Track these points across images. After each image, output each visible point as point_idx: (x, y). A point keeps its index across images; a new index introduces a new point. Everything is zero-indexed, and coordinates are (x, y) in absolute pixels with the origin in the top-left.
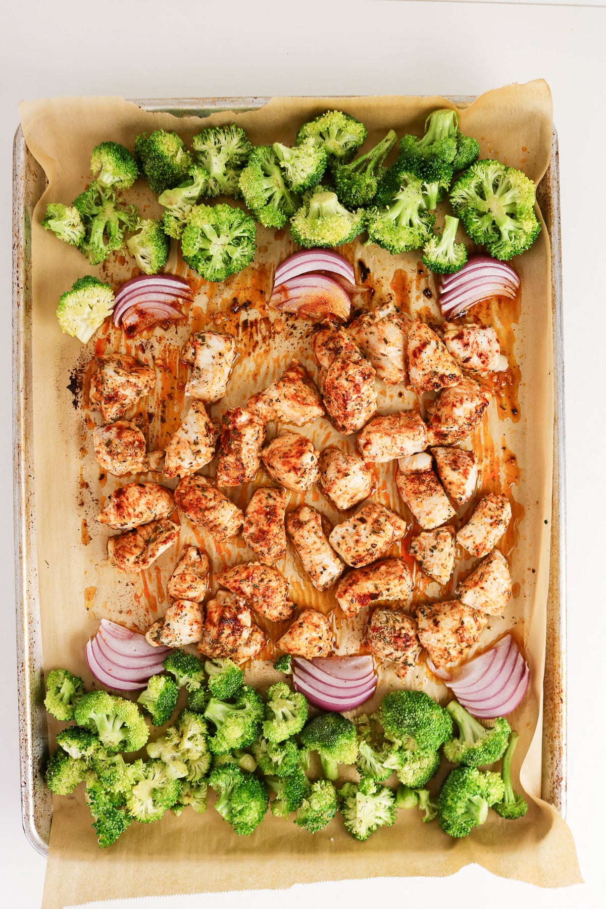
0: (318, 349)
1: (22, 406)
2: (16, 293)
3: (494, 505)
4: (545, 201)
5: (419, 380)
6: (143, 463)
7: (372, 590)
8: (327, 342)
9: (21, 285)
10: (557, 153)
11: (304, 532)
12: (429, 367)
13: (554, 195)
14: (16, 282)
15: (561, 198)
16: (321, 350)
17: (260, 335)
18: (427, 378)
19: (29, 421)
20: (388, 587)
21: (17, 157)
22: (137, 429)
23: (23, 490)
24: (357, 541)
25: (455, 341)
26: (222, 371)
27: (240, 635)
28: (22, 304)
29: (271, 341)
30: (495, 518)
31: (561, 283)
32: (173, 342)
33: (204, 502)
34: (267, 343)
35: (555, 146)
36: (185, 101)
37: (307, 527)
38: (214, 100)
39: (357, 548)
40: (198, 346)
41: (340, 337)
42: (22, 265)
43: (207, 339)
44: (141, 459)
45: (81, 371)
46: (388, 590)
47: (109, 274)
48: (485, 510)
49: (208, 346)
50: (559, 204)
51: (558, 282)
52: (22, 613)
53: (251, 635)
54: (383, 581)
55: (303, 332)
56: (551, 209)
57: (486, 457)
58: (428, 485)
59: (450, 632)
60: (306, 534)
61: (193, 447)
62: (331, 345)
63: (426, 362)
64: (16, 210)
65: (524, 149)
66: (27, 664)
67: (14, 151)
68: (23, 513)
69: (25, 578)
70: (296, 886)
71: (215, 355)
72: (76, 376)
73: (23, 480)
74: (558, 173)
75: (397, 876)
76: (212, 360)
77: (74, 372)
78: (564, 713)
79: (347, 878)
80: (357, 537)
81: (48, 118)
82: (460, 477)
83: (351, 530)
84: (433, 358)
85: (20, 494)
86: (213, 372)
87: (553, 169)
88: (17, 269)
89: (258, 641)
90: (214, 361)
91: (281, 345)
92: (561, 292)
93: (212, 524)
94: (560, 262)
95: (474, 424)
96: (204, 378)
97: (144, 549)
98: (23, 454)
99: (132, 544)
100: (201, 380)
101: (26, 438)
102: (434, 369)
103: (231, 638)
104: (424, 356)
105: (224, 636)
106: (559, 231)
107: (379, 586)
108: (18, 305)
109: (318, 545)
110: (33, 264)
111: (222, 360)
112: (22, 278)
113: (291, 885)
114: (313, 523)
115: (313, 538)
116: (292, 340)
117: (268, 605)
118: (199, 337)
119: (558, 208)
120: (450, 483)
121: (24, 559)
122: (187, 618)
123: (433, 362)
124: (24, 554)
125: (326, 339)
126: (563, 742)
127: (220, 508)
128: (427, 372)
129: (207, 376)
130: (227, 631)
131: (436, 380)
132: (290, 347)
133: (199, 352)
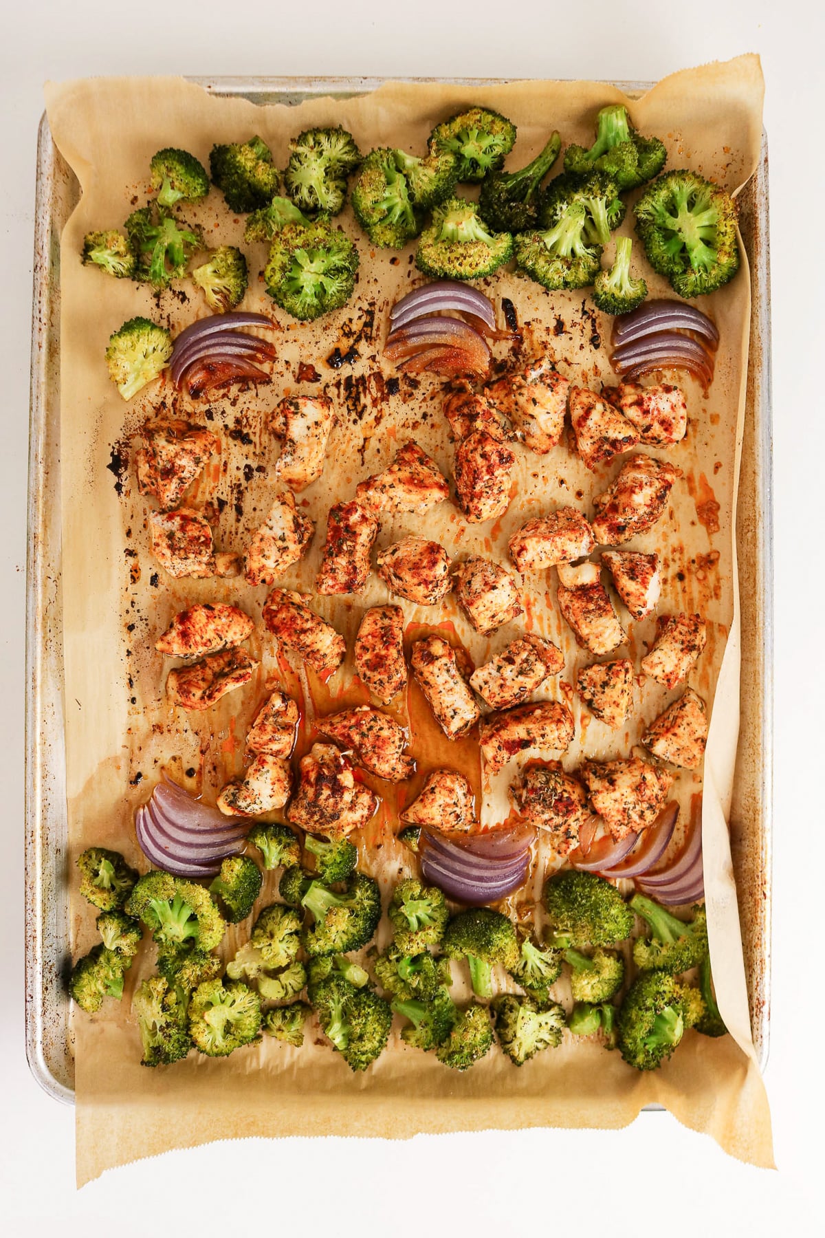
0: (450, 414)
1: (41, 482)
2: (36, 330)
3: (686, 629)
4: (749, 223)
5: (588, 451)
6: (208, 564)
7: (523, 735)
8: (461, 406)
9: (44, 320)
10: (766, 160)
11: (434, 668)
12: (598, 433)
13: (761, 215)
14: (38, 315)
15: (770, 219)
16: (454, 416)
17: (369, 396)
18: (597, 446)
19: (50, 503)
20: (542, 732)
21: (42, 149)
22: (205, 522)
23: (40, 597)
24: (501, 686)
25: (634, 408)
26: (319, 443)
27: (341, 797)
28: (45, 345)
29: (384, 404)
30: (687, 643)
31: (769, 332)
32: (252, 406)
33: (299, 622)
34: (379, 407)
35: (763, 150)
36: (270, 80)
37: (438, 663)
38: (310, 80)
39: (502, 694)
40: (290, 415)
41: (477, 401)
42: (46, 292)
43: (301, 406)
44: (205, 559)
45: (126, 445)
46: (543, 736)
47: (165, 316)
48: (675, 633)
49: (303, 415)
50: (768, 227)
51: (766, 330)
52: (34, 763)
53: (356, 796)
54: (537, 725)
55: (427, 393)
56: (756, 234)
57: (673, 560)
58: (596, 604)
59: (629, 790)
60: (436, 671)
61: (280, 543)
62: (466, 411)
63: (593, 429)
64: (40, 220)
65: (726, 150)
66: (38, 833)
67: (39, 141)
68: (39, 626)
69: (39, 716)
70: (420, 1137)
71: (310, 425)
72: (119, 451)
73: (39, 582)
74: (767, 186)
75: (559, 1126)
76: (306, 431)
77: (117, 446)
78: (767, 913)
79: (489, 1127)
80: (502, 682)
81: (84, 99)
82: (639, 586)
83: (494, 672)
84: (602, 423)
85: (35, 600)
86: (308, 445)
87: (760, 180)
88: (39, 298)
89: (366, 804)
90: (309, 433)
91: (397, 410)
92: (770, 345)
93: (309, 649)
94: (769, 304)
95: (655, 512)
96: (299, 453)
97: (213, 683)
98: (40, 547)
99: (199, 678)
100: (296, 456)
101: (45, 527)
102: (604, 434)
103: (331, 801)
104: (590, 423)
105: (323, 797)
106: (768, 264)
107: (533, 731)
108: (40, 347)
109: (451, 684)
110: (62, 295)
111: (320, 430)
112: (45, 309)
113: (413, 1134)
114: (444, 660)
115: (445, 676)
116: (412, 404)
117: (379, 757)
118: (291, 404)
119: (767, 233)
120: (628, 594)
121: (38, 689)
122: (269, 775)
123: (602, 428)
124: (38, 683)
125: (460, 403)
126: (767, 953)
127: (317, 631)
128: (596, 438)
129: (303, 452)
130: (326, 792)
131: (606, 447)
132: (410, 412)
133: (291, 422)
